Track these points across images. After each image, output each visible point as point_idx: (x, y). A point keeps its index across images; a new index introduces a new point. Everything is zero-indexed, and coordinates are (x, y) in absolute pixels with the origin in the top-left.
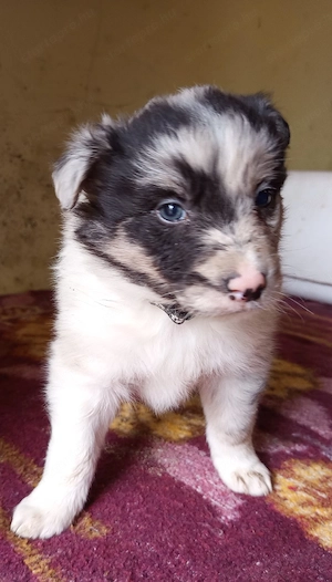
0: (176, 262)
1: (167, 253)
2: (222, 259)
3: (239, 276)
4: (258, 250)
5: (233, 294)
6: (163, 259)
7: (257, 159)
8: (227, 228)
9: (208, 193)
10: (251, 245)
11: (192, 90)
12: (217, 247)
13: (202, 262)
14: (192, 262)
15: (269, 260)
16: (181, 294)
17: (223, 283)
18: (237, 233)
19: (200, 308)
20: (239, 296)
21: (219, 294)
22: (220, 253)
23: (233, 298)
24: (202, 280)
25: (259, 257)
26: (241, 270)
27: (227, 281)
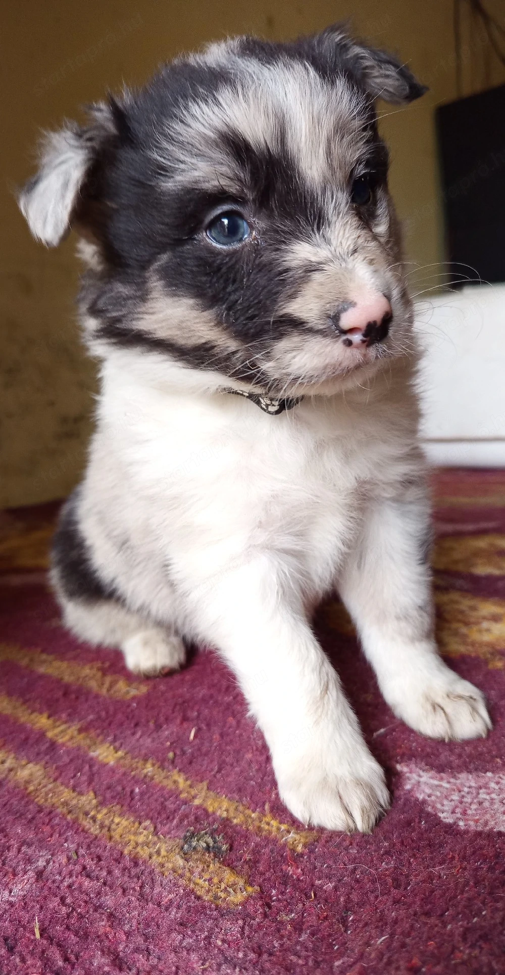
0: (249, 307)
1: (233, 297)
2: (321, 284)
3: (353, 304)
4: (371, 262)
5: (349, 337)
6: (229, 309)
7: (340, 129)
8: (317, 238)
9: (279, 185)
10: (359, 257)
11: (223, 45)
12: (311, 269)
13: (292, 297)
14: (275, 302)
15: (389, 274)
16: (268, 357)
17: (329, 322)
18: (334, 242)
19: (302, 372)
20: (357, 338)
21: (327, 341)
22: (317, 276)
23: (349, 343)
24: (295, 324)
25: (375, 271)
26: (353, 296)
27: (336, 318)
